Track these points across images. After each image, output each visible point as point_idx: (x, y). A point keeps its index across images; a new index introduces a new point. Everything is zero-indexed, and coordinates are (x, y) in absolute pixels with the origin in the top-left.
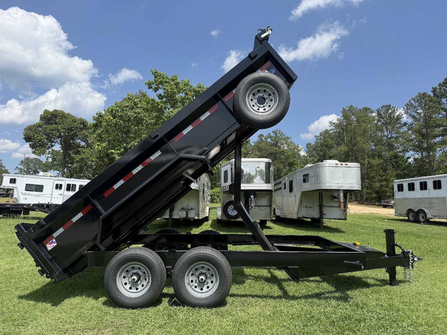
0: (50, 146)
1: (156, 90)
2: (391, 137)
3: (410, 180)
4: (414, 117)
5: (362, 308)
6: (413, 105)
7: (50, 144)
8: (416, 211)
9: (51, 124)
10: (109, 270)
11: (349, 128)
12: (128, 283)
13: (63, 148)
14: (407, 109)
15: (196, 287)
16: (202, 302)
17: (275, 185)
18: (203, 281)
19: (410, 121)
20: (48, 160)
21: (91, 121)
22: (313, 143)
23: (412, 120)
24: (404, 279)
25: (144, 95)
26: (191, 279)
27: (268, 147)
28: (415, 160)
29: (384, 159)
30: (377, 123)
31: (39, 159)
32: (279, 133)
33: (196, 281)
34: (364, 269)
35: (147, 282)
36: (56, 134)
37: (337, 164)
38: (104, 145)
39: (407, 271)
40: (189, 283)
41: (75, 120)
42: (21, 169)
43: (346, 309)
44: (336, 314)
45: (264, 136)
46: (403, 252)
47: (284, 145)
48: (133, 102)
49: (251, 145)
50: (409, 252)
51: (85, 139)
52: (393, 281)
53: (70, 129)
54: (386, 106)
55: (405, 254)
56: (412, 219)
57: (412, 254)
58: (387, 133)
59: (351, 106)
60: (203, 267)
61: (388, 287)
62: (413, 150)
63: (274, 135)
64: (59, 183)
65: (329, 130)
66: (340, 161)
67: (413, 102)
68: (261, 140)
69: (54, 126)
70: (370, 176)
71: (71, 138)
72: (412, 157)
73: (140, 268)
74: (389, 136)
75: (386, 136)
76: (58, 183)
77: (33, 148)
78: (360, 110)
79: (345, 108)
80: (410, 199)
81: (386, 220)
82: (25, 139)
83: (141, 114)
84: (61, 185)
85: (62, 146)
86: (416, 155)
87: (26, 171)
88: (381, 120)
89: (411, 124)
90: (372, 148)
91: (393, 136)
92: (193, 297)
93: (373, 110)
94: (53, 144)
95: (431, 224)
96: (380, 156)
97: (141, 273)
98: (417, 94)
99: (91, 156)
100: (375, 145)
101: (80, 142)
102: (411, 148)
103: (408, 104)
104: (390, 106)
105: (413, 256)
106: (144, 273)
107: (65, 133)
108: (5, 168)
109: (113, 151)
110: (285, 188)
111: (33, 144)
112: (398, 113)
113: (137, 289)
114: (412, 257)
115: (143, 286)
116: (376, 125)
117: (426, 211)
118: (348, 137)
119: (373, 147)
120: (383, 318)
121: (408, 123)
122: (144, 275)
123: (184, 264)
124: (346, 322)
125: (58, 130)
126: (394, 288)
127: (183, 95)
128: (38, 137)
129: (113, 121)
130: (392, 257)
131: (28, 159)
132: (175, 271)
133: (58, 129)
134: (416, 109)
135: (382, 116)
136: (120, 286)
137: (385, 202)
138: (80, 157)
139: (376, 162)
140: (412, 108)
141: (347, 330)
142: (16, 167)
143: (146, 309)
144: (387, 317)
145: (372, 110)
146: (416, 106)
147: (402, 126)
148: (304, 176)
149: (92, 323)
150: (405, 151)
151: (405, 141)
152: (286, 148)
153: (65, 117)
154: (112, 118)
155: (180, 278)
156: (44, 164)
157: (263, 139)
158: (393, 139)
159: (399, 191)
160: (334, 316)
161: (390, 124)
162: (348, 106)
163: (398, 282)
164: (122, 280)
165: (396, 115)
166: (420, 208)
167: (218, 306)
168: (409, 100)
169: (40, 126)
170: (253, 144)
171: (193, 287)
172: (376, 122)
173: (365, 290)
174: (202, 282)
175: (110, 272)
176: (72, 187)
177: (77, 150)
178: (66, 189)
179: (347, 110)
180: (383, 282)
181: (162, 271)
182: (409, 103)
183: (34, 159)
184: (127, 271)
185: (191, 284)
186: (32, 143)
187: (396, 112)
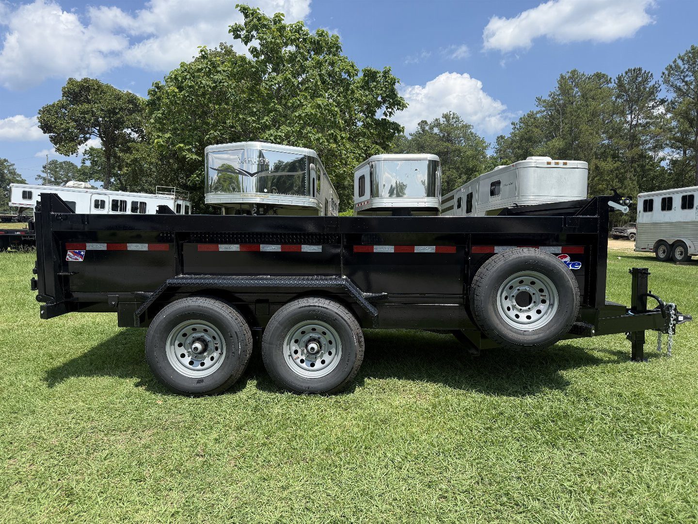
0: (82, 139)
1: (247, 40)
2: (636, 124)
3: (666, 193)
4: (678, 89)
5: (586, 399)
6: (680, 68)
7: (83, 136)
8: (671, 243)
9: (82, 103)
10: (152, 333)
11: (569, 110)
12: (186, 355)
13: (104, 143)
14: (669, 76)
15: (302, 361)
16: (313, 385)
17: (443, 202)
18: (315, 350)
19: (671, 96)
20: (84, 163)
21: (143, 97)
22: (507, 135)
23: (675, 95)
24: (656, 351)
25: (229, 52)
26: (294, 348)
27: (435, 143)
28: (674, 162)
29: (621, 161)
30: (616, 100)
31: (71, 163)
32: (453, 118)
33: (303, 351)
34: (596, 335)
35: (220, 354)
36: (90, 120)
37: (549, 163)
38: (168, 135)
39: (665, 338)
40: (290, 355)
41: (118, 95)
42: (44, 179)
43: (559, 400)
44: (542, 408)
45: (429, 123)
46: (661, 306)
47: (461, 139)
48: (209, 63)
49: (406, 139)
50: (671, 306)
51: (137, 128)
52: (638, 354)
53: (112, 112)
54: (634, 70)
55: (664, 311)
56: (662, 256)
57: (675, 310)
58: (631, 117)
59: (575, 71)
60: (314, 329)
61: (631, 364)
62: (672, 147)
63: (445, 123)
64: (100, 198)
65: (535, 112)
66: (553, 159)
67: (680, 62)
68: (423, 131)
69: (86, 106)
70: (596, 188)
71: (115, 127)
72: (668, 157)
73: (206, 331)
74: (634, 123)
75: (628, 122)
76: (97, 199)
77: (56, 144)
78: (589, 78)
79: (564, 74)
80: (662, 223)
81: (620, 258)
82: (42, 127)
83: (224, 82)
84: (103, 202)
85: (102, 140)
86: (675, 154)
87: (53, 182)
88: (624, 95)
89: (673, 103)
90: (604, 144)
91: (639, 121)
92: (297, 377)
93: (611, 78)
94: (88, 136)
95: (692, 265)
96: (615, 157)
97: (208, 338)
98: (689, 49)
99: (148, 155)
100: (610, 138)
101: (130, 134)
102: (668, 142)
103: (671, 67)
104: (640, 69)
105: (677, 313)
106: (214, 338)
107: (104, 118)
108: (21, 178)
109: (182, 145)
110: (459, 206)
111: (56, 137)
112: (651, 84)
113: (203, 364)
114: (675, 315)
115: (212, 359)
116: (614, 103)
117: (688, 243)
118: (566, 124)
119: (606, 142)
120: (623, 417)
121: (667, 100)
122: (213, 342)
123: (281, 324)
124: (559, 423)
125: (93, 114)
126: (641, 365)
127: (292, 48)
128: (62, 124)
129: (178, 96)
130: (641, 314)
131: (54, 162)
132: (267, 335)
133: (93, 111)
134: (684, 76)
135: (625, 88)
136: (174, 361)
137: (617, 230)
138: (132, 157)
139: (608, 165)
140: (677, 74)
141: (561, 436)
142: (38, 176)
143: (219, 397)
144: (631, 415)
145: (609, 78)
146: (685, 70)
147: (658, 106)
148: (493, 184)
149: (126, 420)
150: (658, 147)
151: (660, 131)
152: (464, 144)
153: (102, 91)
154: (177, 90)
155: (275, 346)
156: (80, 171)
157: (427, 128)
158: (640, 128)
159: (645, 210)
160: (539, 412)
161: (637, 102)
162: (570, 71)
163: (646, 356)
164: (176, 349)
165: (649, 86)
166: (679, 239)
167: (340, 393)
168: (674, 60)
169: (63, 107)
170: (410, 138)
171: (298, 361)
172: (614, 98)
173: (591, 369)
174: (313, 354)
175: (154, 336)
176: (121, 205)
177: (127, 144)
178: (111, 208)
179: (567, 78)
180: (622, 357)
181: (244, 335)
182: (673, 65)
183: (64, 162)
184: (185, 335)
185: (295, 356)
186: (54, 134)
187: (649, 80)
